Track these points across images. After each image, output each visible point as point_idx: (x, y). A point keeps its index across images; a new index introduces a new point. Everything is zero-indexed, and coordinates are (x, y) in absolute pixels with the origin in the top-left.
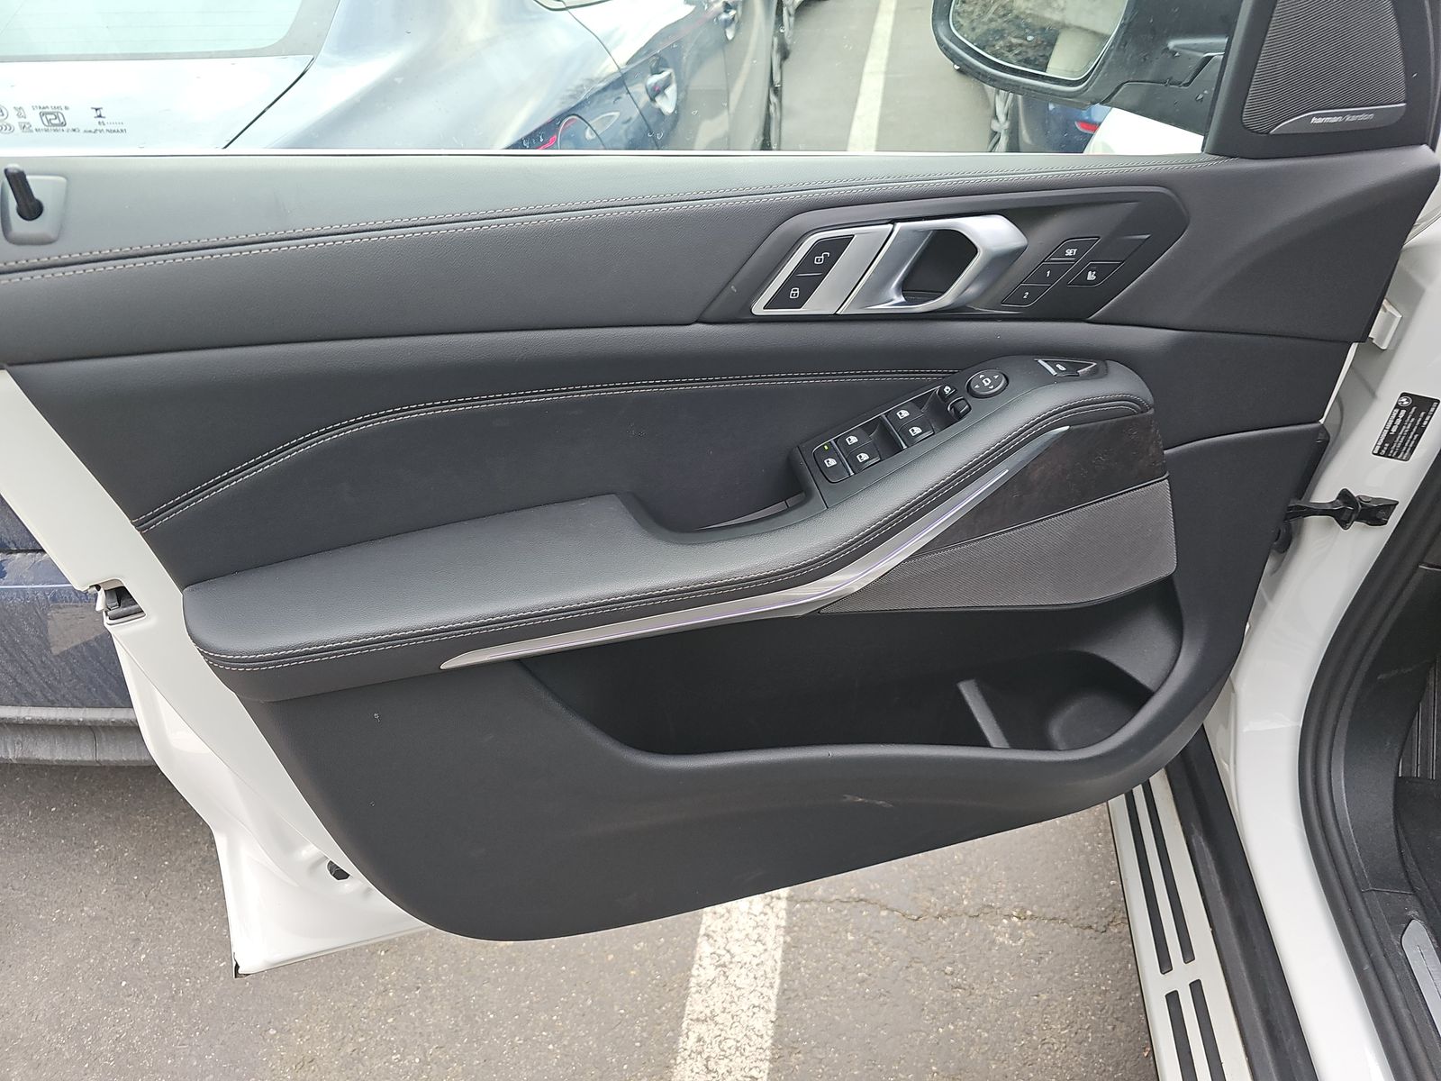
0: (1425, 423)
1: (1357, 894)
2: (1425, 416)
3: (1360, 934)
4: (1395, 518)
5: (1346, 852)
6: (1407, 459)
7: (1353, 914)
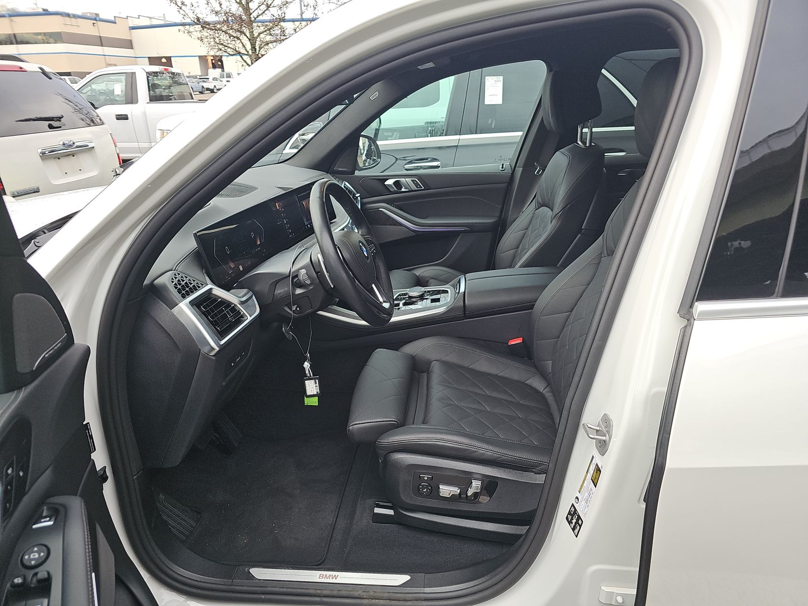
0: (90, 433)
1: (233, 587)
2: (88, 431)
3: (249, 593)
4: (109, 472)
5: (215, 584)
6: (95, 450)
7: (238, 592)
